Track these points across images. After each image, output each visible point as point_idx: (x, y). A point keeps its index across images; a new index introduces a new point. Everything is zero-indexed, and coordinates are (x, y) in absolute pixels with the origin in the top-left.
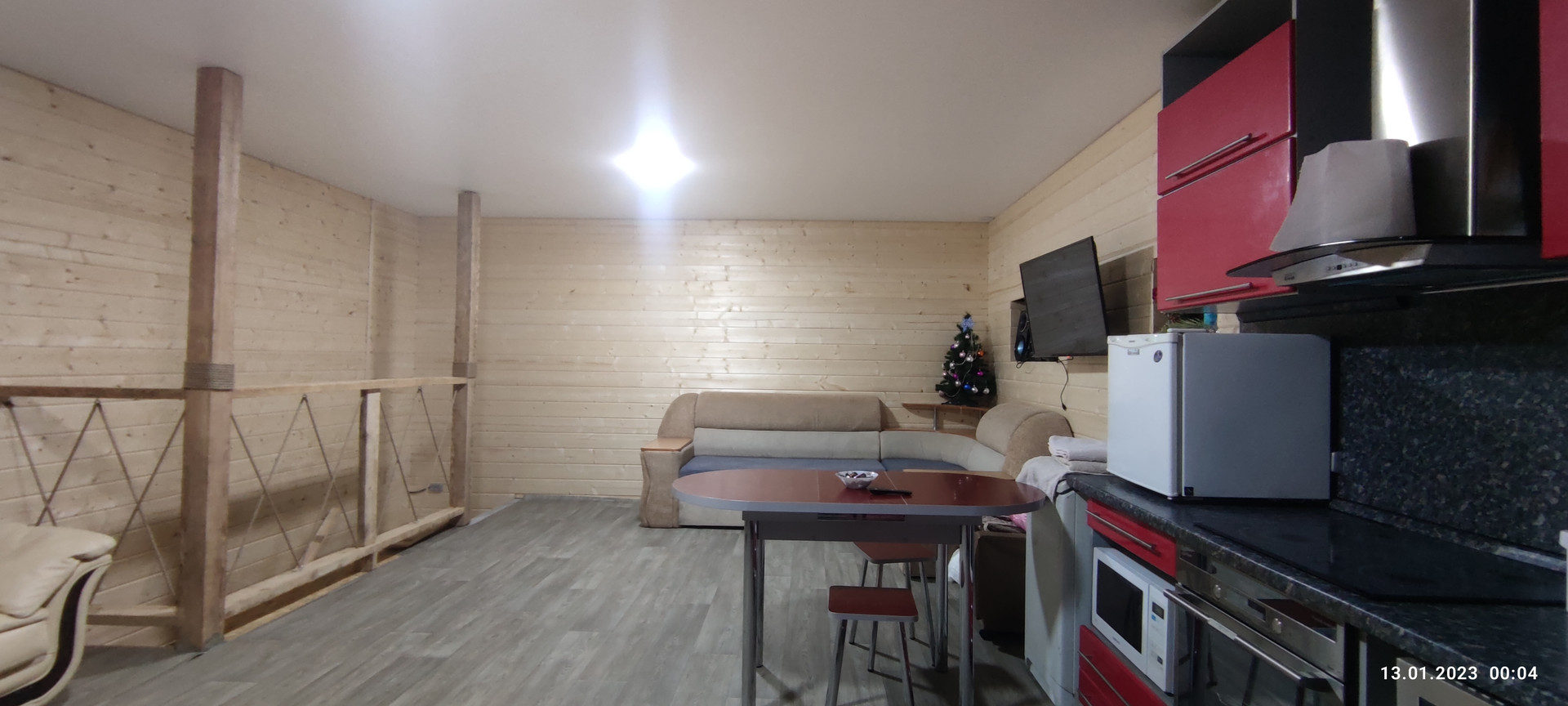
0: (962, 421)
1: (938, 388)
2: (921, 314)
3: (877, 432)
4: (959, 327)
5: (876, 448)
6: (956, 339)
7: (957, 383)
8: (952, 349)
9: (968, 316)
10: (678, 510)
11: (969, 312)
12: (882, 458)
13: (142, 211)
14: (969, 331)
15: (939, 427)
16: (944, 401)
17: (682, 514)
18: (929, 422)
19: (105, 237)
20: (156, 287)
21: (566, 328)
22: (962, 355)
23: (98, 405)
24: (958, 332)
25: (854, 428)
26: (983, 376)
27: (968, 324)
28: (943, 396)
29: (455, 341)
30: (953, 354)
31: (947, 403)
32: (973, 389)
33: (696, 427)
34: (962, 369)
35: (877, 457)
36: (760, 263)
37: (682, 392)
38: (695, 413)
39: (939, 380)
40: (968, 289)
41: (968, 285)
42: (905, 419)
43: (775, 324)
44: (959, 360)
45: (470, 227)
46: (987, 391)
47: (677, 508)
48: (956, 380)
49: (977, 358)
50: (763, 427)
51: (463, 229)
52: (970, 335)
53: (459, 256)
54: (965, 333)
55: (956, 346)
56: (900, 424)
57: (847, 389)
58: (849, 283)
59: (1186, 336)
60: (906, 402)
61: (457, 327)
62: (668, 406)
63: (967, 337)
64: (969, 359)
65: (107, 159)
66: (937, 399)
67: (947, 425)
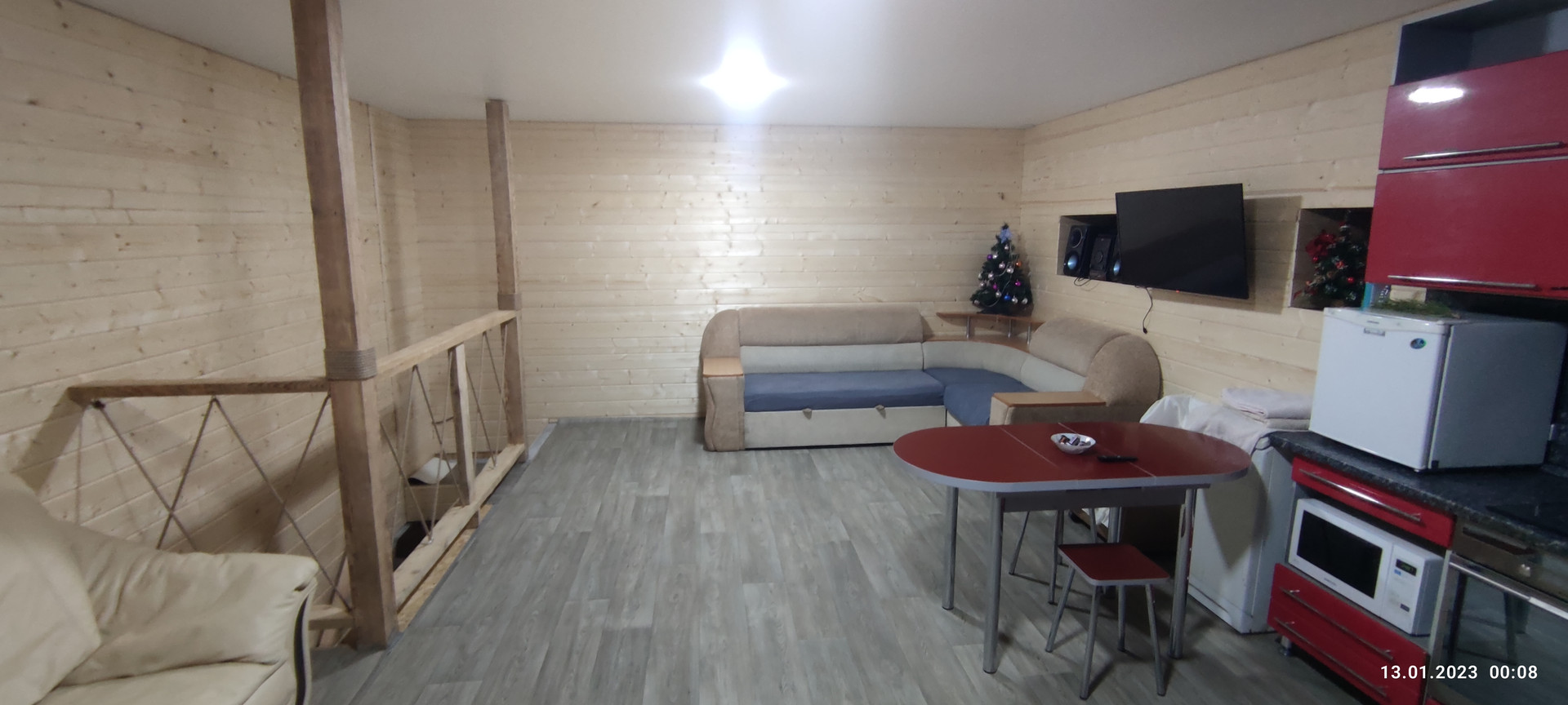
0: (992, 328)
1: (973, 298)
2: (956, 223)
3: (919, 344)
4: (998, 237)
5: (920, 359)
6: (994, 249)
7: (998, 294)
8: (990, 259)
9: (1005, 227)
10: (744, 433)
11: (1006, 221)
12: (925, 368)
13: (172, 151)
14: (1008, 242)
15: (971, 336)
16: (980, 310)
17: (748, 437)
18: (962, 330)
19: (145, 189)
20: (199, 241)
21: (590, 245)
22: (1001, 266)
23: (215, 400)
24: (996, 242)
25: (898, 339)
26: (1021, 285)
27: (1008, 235)
28: (980, 306)
29: (498, 271)
30: (990, 266)
31: (982, 312)
32: (1013, 300)
33: (741, 346)
34: (1002, 280)
35: (921, 367)
36: (798, 173)
37: (722, 308)
38: (739, 332)
39: (974, 291)
40: (1003, 198)
41: (1002, 194)
42: (940, 328)
43: (811, 237)
44: (997, 271)
45: (503, 142)
46: (1025, 301)
47: (743, 432)
48: (996, 291)
49: (1016, 268)
50: (809, 343)
51: (495, 146)
52: (1009, 246)
53: (493, 175)
54: (1004, 244)
55: (995, 257)
56: (935, 333)
57: (885, 300)
58: (887, 192)
59: (1455, 328)
60: (941, 310)
61: (498, 256)
62: (705, 324)
63: (1006, 248)
64: (1009, 270)
65: (129, 89)
66: (972, 309)
67: (979, 332)
